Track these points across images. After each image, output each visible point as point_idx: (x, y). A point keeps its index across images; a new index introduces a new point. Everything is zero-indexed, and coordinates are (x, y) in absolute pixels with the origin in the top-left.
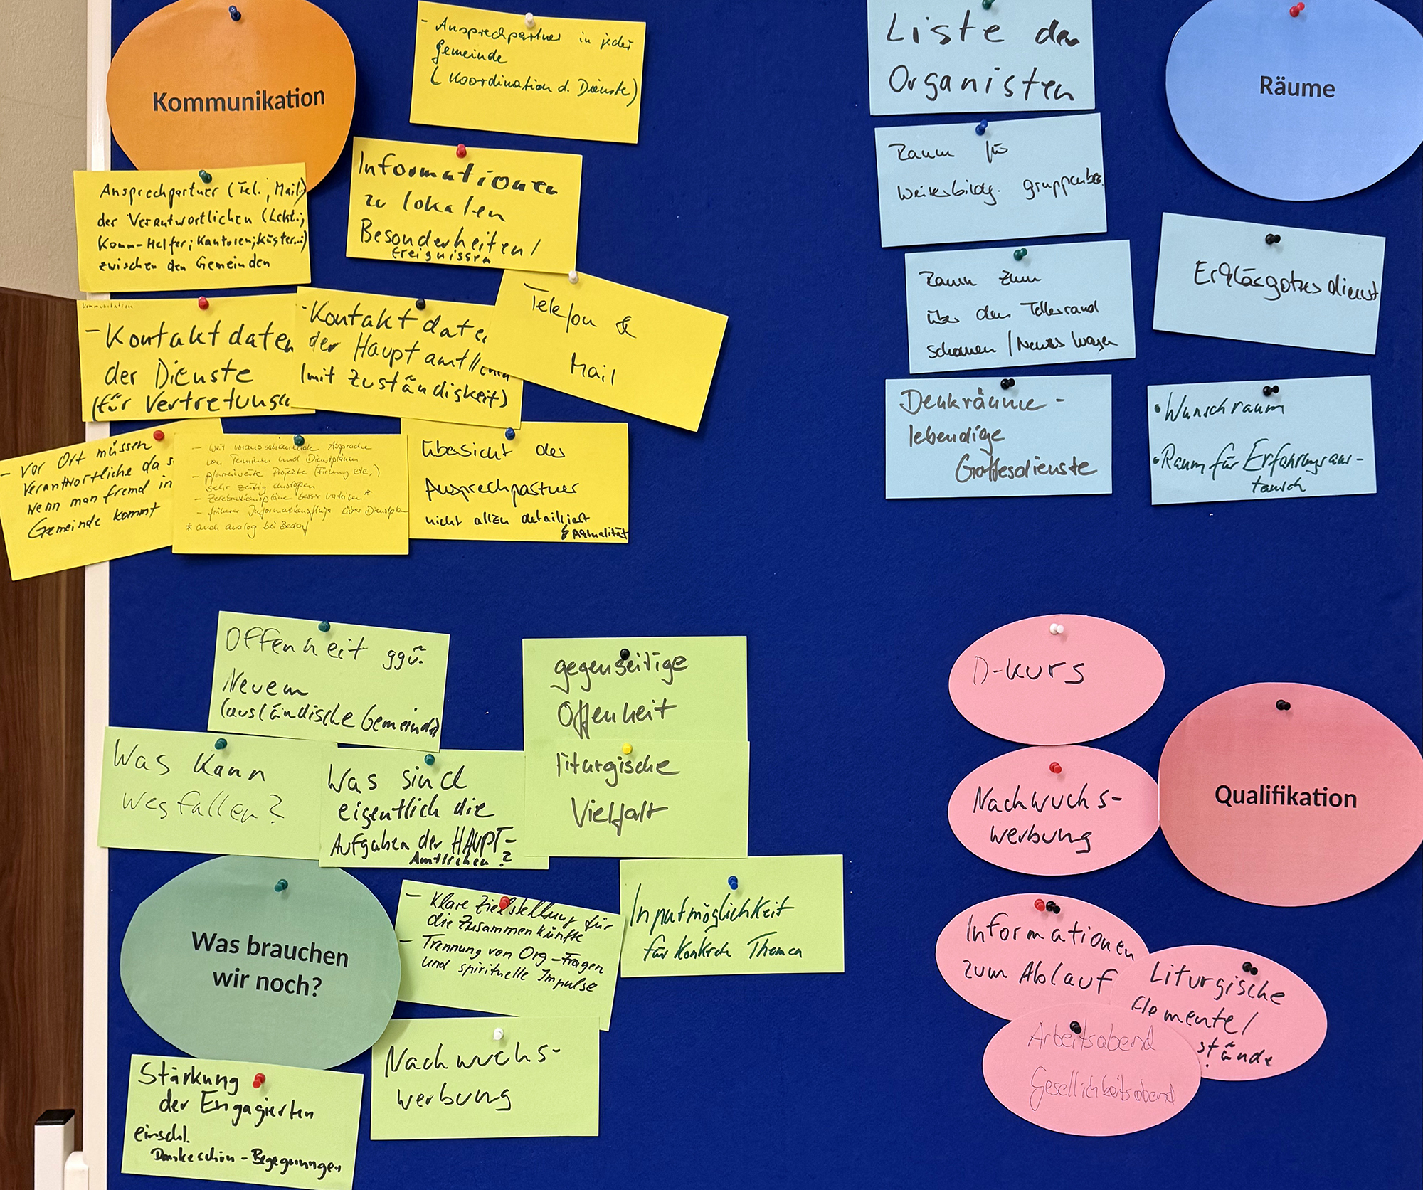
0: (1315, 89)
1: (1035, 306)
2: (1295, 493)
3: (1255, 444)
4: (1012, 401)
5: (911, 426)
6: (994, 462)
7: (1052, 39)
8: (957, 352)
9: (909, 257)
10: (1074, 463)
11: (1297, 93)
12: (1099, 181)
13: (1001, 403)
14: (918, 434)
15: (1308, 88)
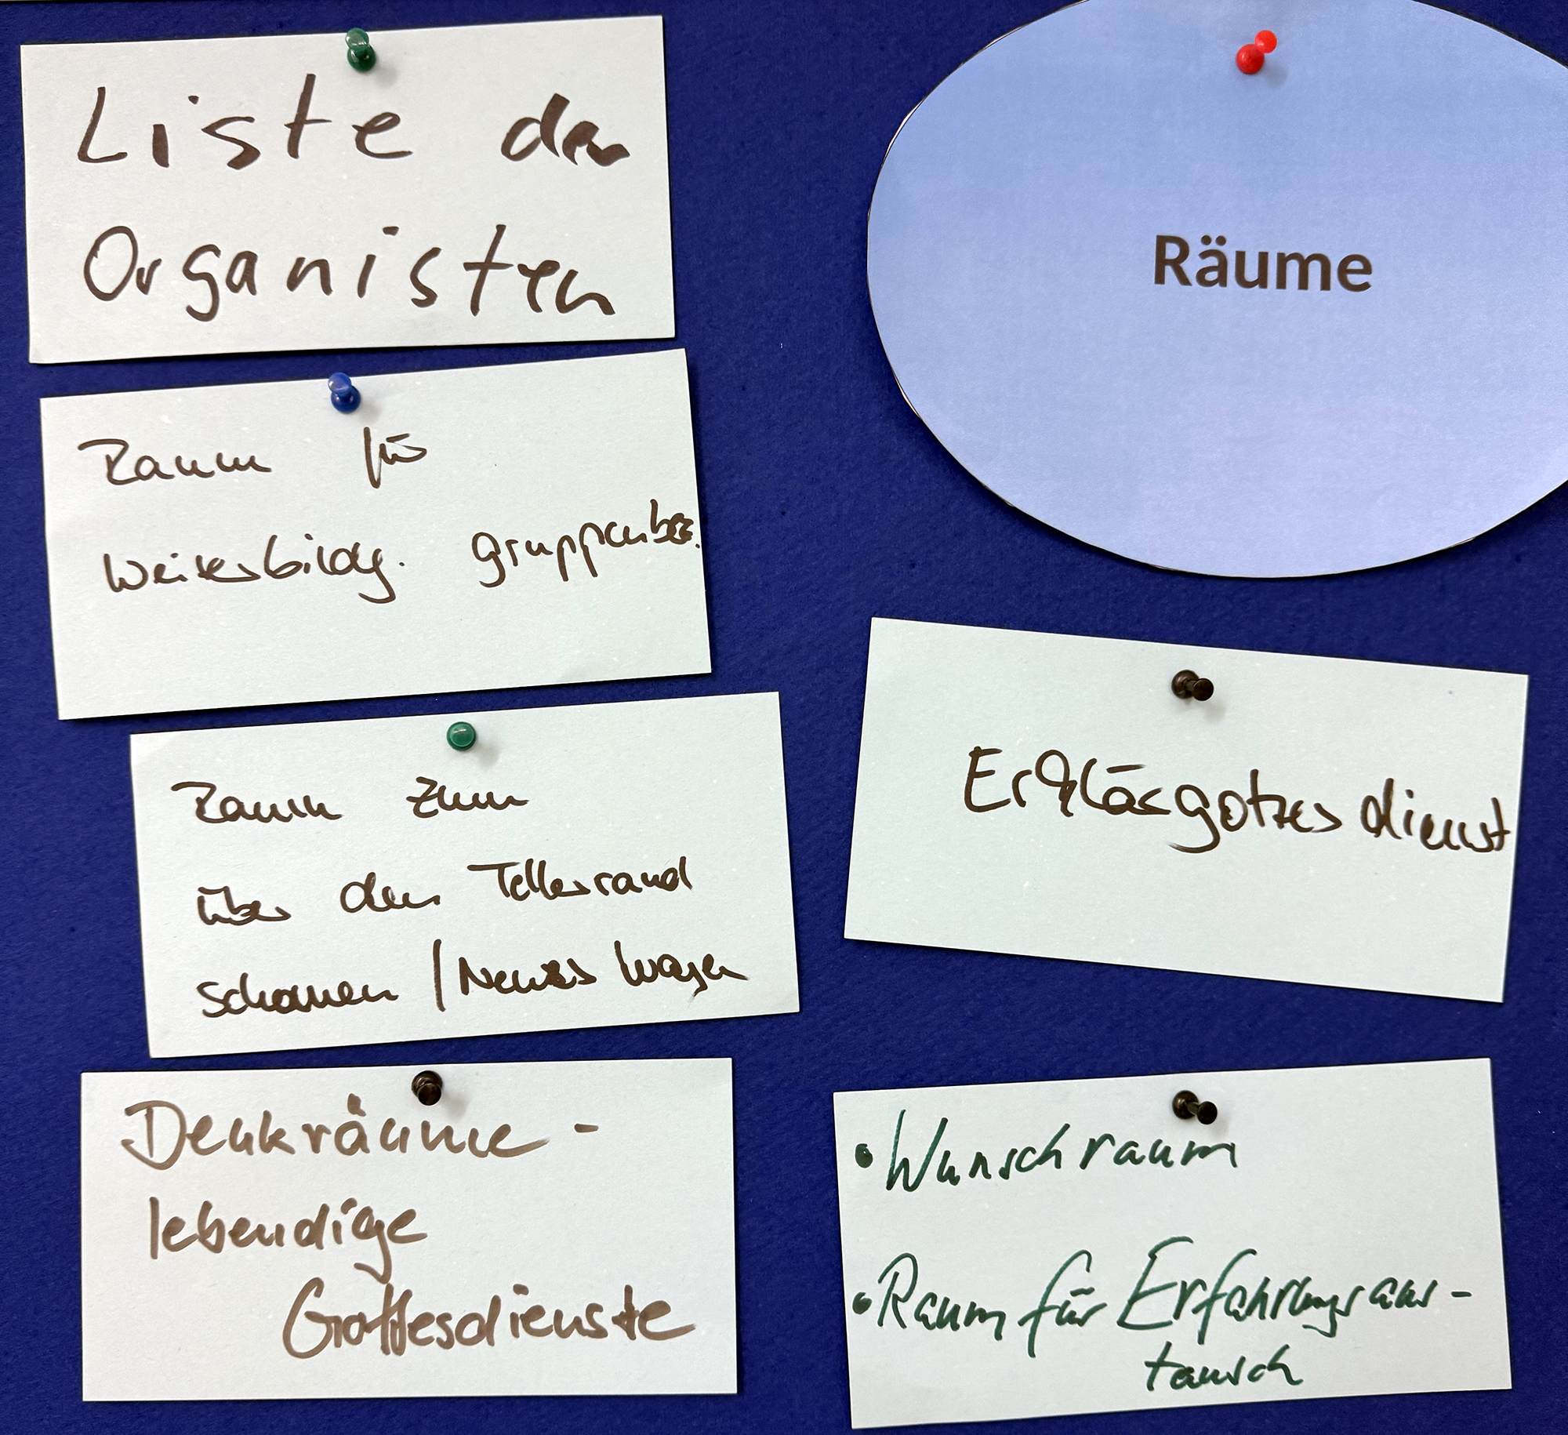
0: (1315, 268)
1: (509, 874)
2: (1272, 1389)
3: (1153, 1256)
4: (448, 1132)
5: (154, 1202)
6: (395, 1300)
7: (552, 147)
8: (284, 1001)
9: (141, 745)
10: (629, 1305)
11: (1262, 281)
12: (686, 536)
13: (414, 1138)
14: (175, 1225)
15: (1293, 268)
